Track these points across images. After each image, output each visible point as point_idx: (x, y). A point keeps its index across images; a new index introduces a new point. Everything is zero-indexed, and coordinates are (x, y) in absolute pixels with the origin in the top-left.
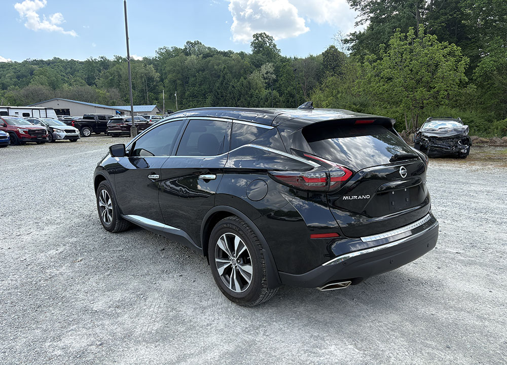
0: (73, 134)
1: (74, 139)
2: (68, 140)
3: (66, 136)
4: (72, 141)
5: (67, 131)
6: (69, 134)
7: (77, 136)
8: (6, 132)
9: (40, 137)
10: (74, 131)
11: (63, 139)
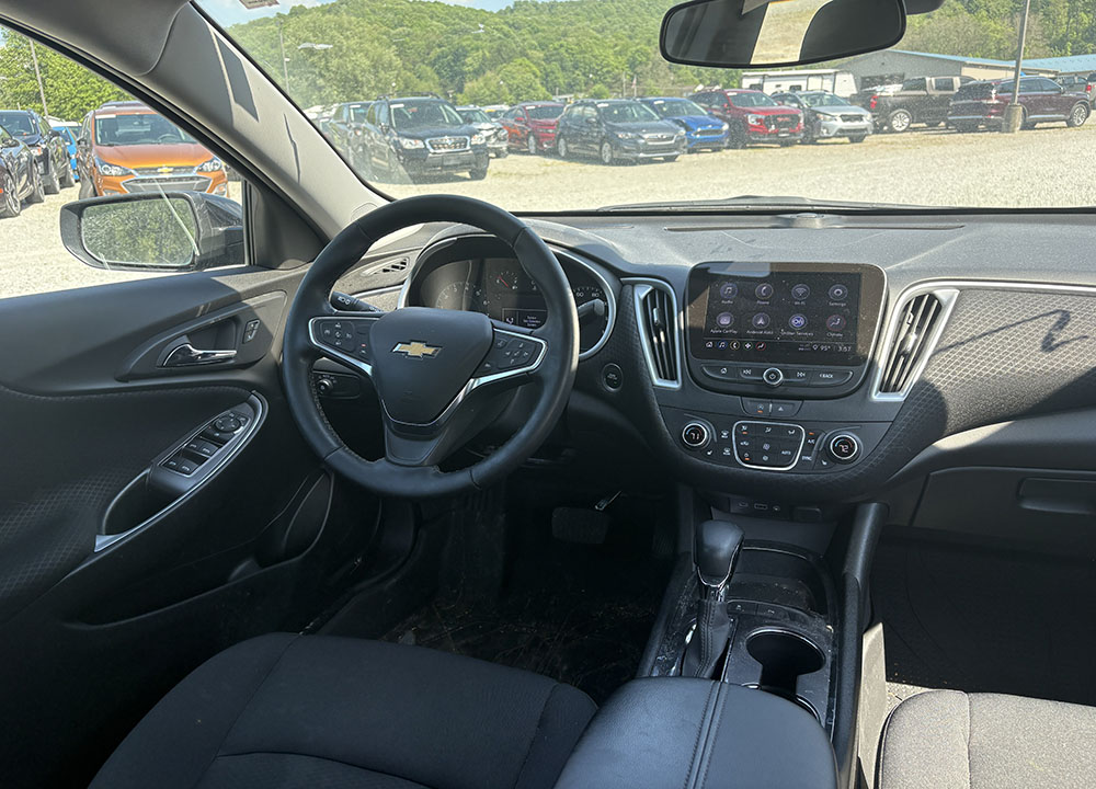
0: (856, 124)
1: (856, 137)
2: (846, 140)
3: (841, 130)
4: (853, 141)
5: (845, 118)
6: (849, 125)
7: (866, 129)
8: (724, 119)
9: (784, 132)
10: (860, 118)
11: (835, 136)
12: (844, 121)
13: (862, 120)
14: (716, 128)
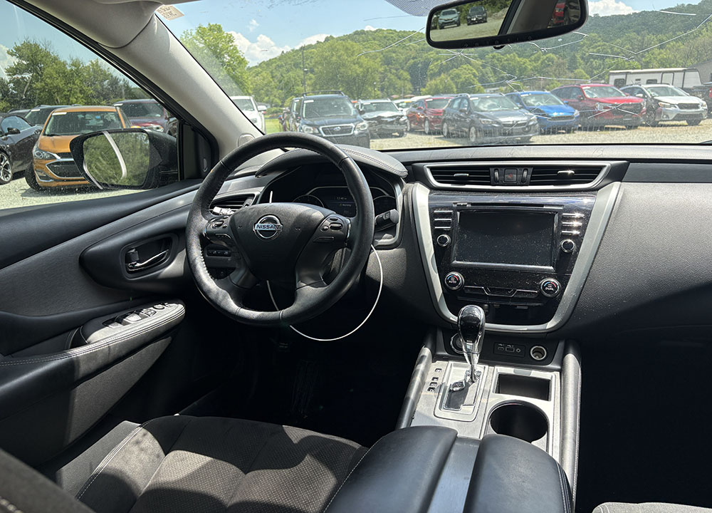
0: (693, 110)
1: (694, 121)
2: (685, 122)
3: (679, 115)
4: (690, 124)
5: (682, 106)
6: (686, 111)
7: (702, 115)
8: (576, 107)
10: (696, 106)
11: (673, 120)
12: (681, 108)
13: (698, 108)
14: (570, 115)
